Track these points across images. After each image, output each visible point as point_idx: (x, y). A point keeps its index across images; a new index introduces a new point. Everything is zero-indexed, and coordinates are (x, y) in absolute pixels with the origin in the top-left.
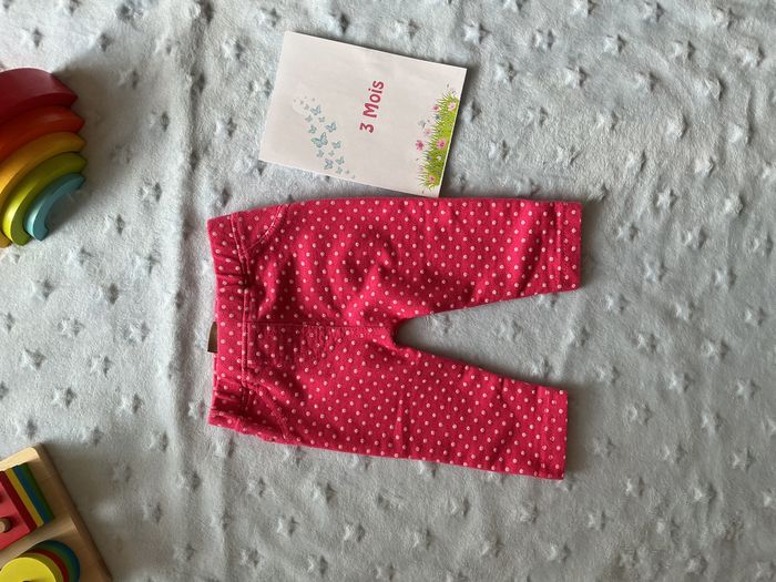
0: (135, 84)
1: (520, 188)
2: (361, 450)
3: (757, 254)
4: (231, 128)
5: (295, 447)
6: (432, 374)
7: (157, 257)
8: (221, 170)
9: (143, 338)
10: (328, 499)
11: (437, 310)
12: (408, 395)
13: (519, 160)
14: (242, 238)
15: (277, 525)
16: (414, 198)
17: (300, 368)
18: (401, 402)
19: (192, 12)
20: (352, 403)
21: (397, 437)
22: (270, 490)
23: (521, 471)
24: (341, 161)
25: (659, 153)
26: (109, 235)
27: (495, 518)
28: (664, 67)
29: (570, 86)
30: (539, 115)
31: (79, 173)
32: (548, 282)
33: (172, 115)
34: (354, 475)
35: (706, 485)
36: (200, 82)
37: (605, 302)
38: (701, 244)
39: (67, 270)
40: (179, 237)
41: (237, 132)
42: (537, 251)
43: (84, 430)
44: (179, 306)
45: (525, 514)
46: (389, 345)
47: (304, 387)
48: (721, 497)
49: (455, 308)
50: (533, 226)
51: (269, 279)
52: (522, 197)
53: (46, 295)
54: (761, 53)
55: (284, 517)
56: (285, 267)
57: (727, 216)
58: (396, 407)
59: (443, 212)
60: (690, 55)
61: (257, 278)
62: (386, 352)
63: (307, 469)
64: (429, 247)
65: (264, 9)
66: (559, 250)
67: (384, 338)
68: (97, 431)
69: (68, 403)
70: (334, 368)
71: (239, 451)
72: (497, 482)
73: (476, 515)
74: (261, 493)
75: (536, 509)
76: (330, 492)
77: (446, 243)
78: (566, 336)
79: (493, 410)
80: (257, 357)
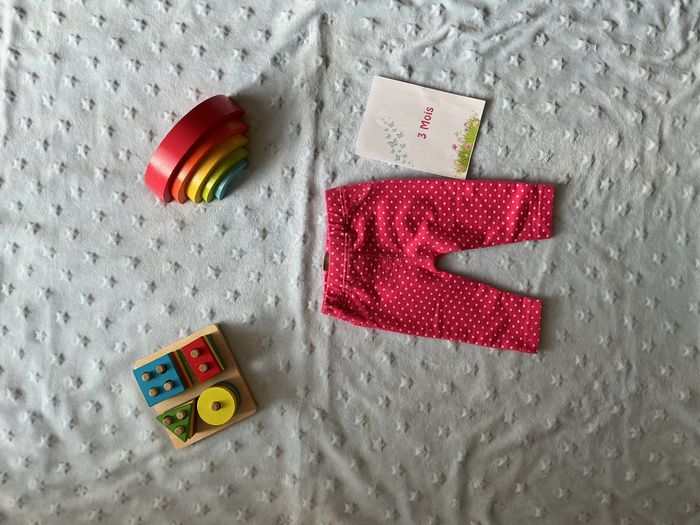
0: (280, 105)
1: (516, 175)
2: (413, 333)
3: (662, 219)
4: (338, 134)
5: (372, 329)
6: (458, 287)
7: (291, 212)
8: (332, 160)
9: (282, 261)
10: (392, 362)
11: (463, 249)
13: (516, 157)
14: (345, 202)
15: (360, 377)
16: (451, 180)
17: (377, 282)
18: (438, 305)
19: (317, 62)
21: (435, 326)
22: (356, 355)
23: (511, 348)
24: (405, 156)
25: (603, 156)
26: (263, 198)
27: (494, 377)
28: (608, 103)
29: (549, 113)
30: (529, 131)
31: (245, 159)
32: (531, 233)
33: (303, 125)
34: (408, 348)
35: (626, 361)
36: (321, 105)
37: (566, 246)
38: (627, 212)
39: (236, 219)
40: (306, 200)
41: (342, 137)
42: (526, 214)
43: (245, 316)
44: (304, 242)
45: (513, 375)
46: (432, 269)
47: (379, 293)
48: (634, 368)
49: (473, 248)
50: (524, 199)
51: (360, 227)
52: (517, 181)
53: (223, 234)
54: (669, 96)
55: (364, 372)
56: (369, 220)
57: (644, 195)
58: (435, 308)
59: (468, 189)
60: (624, 96)
61: (352, 226)
62: (430, 274)
63: (378, 344)
64: (458, 210)
65: (361, 61)
66: (539, 214)
67: (429, 265)
68: (252, 316)
69: (236, 299)
70: (399, 283)
71: (338, 332)
72: (496, 355)
73: (482, 375)
74: (351, 357)
75: (519, 372)
76: (393, 358)
77: (469, 208)
78: (542, 266)
79: (495, 311)
80: (352, 274)
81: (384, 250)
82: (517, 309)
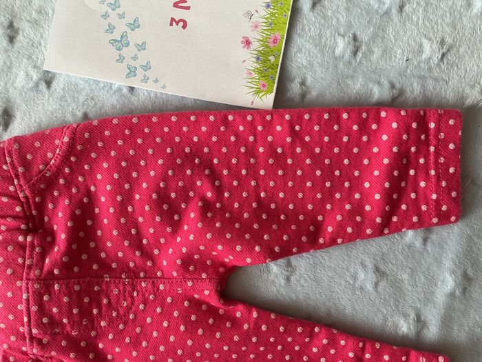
1: (378, 93)
11: (275, 257)
13: (374, 57)
14: (20, 170)
16: (241, 111)
17: (102, 335)
32: (419, 214)
41: (20, 38)
42: (404, 175)
46: (215, 302)
49: (299, 252)
50: (399, 142)
51: (60, 220)
52: (380, 105)
56: (81, 205)
59: (279, 128)
61: (46, 219)
64: (262, 172)
66: (433, 172)
67: (208, 293)
70: (145, 335)
77: (284, 167)
78: (443, 281)
80: (44, 324)
81: (114, 265)
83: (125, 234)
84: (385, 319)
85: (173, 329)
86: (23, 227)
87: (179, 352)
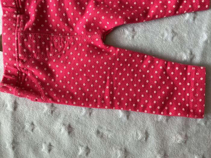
2: (86, 105)
5: (50, 104)
6: (126, 60)
10: (69, 133)
12: (112, 73)
15: (42, 147)
18: (108, 78)
20: (81, 79)
21: (107, 97)
22: (37, 128)
23: (179, 114)
27: (163, 141)
34: (83, 119)
45: (180, 139)
47: (54, 70)
55: (45, 143)
58: (106, 80)
61: (26, 10)
62: (99, 49)
63: (57, 116)
71: (20, 108)
72: (164, 121)
73: (152, 139)
74: (32, 130)
75: (186, 136)
76: (70, 129)
78: (202, 37)
79: (161, 80)
80: (24, 52)
81: (55, 30)
82: (182, 77)
83: (60, 16)
84: (176, 54)
85: (82, 56)
86: (15, 12)
87: (85, 66)
